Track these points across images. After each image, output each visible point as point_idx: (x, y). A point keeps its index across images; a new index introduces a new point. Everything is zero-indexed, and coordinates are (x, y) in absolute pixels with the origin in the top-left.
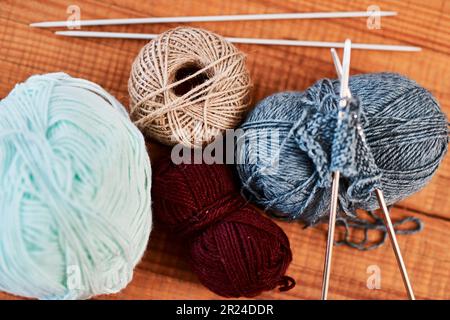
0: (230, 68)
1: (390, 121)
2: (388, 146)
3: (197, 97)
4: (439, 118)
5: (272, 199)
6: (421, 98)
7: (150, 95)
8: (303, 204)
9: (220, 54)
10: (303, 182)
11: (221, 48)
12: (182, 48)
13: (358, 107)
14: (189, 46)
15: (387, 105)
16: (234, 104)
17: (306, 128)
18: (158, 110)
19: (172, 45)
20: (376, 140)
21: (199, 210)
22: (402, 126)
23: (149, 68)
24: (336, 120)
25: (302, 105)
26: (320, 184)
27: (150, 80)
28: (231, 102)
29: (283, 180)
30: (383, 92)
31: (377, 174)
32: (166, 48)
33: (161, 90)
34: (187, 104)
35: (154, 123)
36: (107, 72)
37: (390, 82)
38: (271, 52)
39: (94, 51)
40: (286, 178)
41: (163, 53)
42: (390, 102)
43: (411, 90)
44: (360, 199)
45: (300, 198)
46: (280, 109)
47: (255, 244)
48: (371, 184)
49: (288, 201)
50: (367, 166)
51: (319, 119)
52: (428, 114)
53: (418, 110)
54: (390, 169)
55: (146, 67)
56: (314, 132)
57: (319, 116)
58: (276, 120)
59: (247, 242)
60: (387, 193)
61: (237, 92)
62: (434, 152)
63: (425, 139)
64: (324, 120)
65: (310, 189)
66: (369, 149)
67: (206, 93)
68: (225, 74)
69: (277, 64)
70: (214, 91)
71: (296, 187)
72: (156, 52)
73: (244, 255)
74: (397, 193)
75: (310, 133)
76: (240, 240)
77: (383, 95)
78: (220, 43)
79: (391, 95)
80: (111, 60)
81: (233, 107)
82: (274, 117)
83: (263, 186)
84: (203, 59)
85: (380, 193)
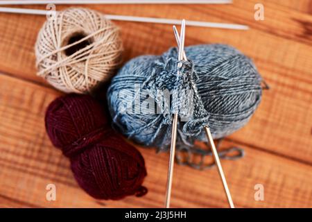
0: (106, 37)
1: (217, 78)
2: (215, 96)
3: (81, 57)
4: (253, 77)
5: (131, 131)
6: (241, 63)
7: (48, 55)
8: (153, 136)
9: (99, 27)
10: (152, 120)
11: (100, 23)
12: (72, 22)
13: (191, 68)
14: (76, 21)
15: (215, 67)
16: (108, 63)
17: (155, 82)
18: (53, 65)
19: (64, 20)
20: (205, 92)
21: (79, 138)
22: (225, 82)
23: (48, 35)
24: (176, 77)
25: (154, 65)
26: (164, 122)
27: (48, 44)
28: (106, 61)
29: (138, 118)
30: (214, 57)
31: (205, 116)
32: (60, 22)
33: (55, 52)
34: (73, 62)
35: (50, 74)
36: (24, 38)
37: (220, 51)
38: (141, 27)
39: (15, 22)
40: (140, 117)
41: (58, 25)
42: (217, 65)
43: (234, 57)
44: (192, 133)
45: (150, 131)
46: (139, 67)
47: (117, 163)
48: (201, 123)
49: (143, 133)
50: (198, 110)
51: (164, 75)
52: (245, 75)
53: (237, 72)
54: (216, 113)
55: (46, 35)
56: (159, 85)
57: (164, 73)
58: (136, 75)
59: (111, 161)
60: (213, 130)
61: (110, 54)
62: (248, 102)
63: (242, 92)
64: (167, 77)
65: (157, 125)
66: (199, 98)
67: (88, 55)
68: (102, 41)
69: (144, 36)
70: (94, 53)
71: (148, 123)
72: (54, 25)
73: (109, 171)
74: (222, 130)
75: (157, 85)
76: (106, 160)
77: (213, 60)
78: (99, 19)
79: (219, 60)
80: (27, 29)
81: (107, 65)
82: (134, 73)
83: (125, 122)
84: (86, 30)
85: (208, 129)
